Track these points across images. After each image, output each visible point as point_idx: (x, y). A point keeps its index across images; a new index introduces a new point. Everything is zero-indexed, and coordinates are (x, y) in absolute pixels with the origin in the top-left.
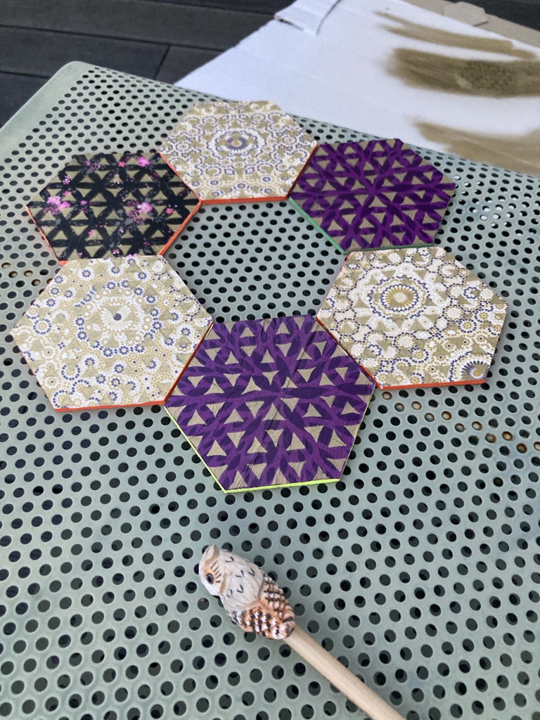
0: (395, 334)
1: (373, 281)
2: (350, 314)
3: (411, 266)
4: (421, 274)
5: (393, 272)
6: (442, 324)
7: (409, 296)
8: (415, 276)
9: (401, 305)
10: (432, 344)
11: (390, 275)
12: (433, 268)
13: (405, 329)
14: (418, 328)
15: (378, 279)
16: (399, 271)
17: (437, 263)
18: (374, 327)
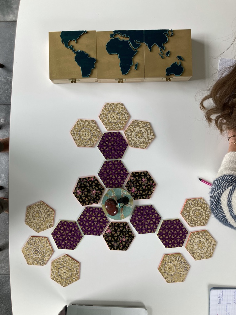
0: (38, 223)
1: (32, 213)
2: (30, 221)
3: (37, 207)
4: (40, 209)
5: (35, 210)
6: (45, 218)
7: (38, 214)
8: (39, 210)
9: (38, 217)
10: (44, 223)
11: (34, 211)
12: (41, 207)
13: (39, 221)
14: (41, 221)
15: (33, 212)
16: (36, 209)
17: (42, 205)
18: (34, 222)
